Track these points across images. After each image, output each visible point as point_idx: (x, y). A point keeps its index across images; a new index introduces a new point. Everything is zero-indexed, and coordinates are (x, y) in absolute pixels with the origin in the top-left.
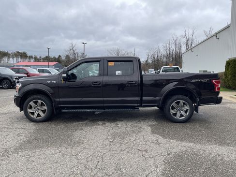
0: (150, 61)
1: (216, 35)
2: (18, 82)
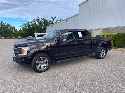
1: (66, 20)
2: (26, 46)
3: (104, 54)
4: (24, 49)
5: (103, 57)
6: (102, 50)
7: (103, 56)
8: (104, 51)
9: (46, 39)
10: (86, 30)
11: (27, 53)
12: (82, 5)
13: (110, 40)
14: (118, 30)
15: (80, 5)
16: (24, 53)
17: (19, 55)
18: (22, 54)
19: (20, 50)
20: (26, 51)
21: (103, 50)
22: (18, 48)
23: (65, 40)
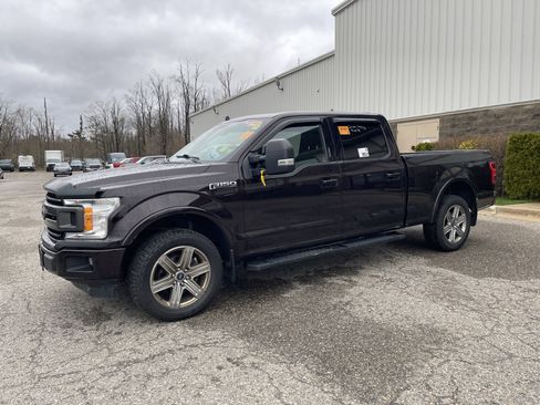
0: (87, 135)
1: (278, 80)
2: (99, 195)
3: (461, 225)
4: (90, 210)
5: (459, 238)
6: (452, 211)
7: (457, 235)
8: (460, 214)
9: (196, 160)
10: (381, 118)
11: (106, 226)
12: (346, 10)
13: (488, 164)
14: (516, 121)
15: (337, 12)
16: (95, 229)
17: (69, 236)
18: (81, 231)
19: (73, 213)
20: (104, 220)
21: (457, 210)
22: (62, 204)
23: (288, 162)
